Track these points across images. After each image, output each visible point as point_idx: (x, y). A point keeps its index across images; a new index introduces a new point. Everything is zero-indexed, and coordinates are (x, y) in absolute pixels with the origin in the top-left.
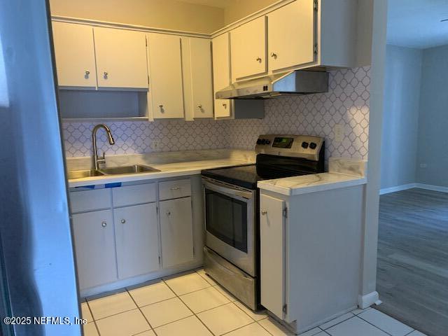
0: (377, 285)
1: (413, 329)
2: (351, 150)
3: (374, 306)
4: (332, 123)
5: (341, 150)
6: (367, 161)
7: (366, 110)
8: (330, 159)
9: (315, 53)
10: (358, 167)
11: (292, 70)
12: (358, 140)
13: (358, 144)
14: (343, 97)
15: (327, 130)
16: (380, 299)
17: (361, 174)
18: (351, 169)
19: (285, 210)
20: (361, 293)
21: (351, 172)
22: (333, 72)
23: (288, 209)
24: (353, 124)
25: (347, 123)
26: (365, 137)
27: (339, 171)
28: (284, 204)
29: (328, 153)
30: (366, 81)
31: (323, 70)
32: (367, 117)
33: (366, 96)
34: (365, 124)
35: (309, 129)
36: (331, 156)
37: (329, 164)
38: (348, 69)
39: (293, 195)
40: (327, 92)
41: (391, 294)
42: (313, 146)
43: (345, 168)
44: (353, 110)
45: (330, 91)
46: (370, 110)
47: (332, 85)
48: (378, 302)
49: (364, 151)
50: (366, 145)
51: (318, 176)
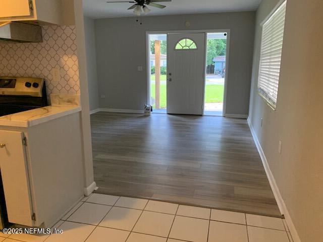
0: (94, 178)
1: (119, 197)
2: (68, 88)
3: (94, 192)
4: (49, 68)
5: (59, 87)
6: (80, 94)
7: (75, 58)
8: (51, 95)
9: (31, 9)
10: (74, 100)
11: (10, 21)
12: (71, 80)
13: (72, 82)
14: (56, 47)
15: (46, 73)
16: (97, 186)
17: (77, 104)
18: (69, 101)
19: (24, 139)
20: (86, 187)
21: (70, 103)
22: (45, 27)
23: (27, 138)
24: (66, 68)
25: (62, 68)
26: (76, 78)
27: (59, 104)
28: (23, 134)
29: (48, 91)
30: (73, 37)
31: (36, 24)
32: (77, 63)
33: (74, 47)
34: (76, 68)
35: (30, 72)
36: (51, 93)
37: (51, 99)
38: (58, 26)
39: (31, 126)
40: (42, 42)
41: (102, 181)
42: (36, 85)
43: (64, 101)
44: (65, 58)
45: (45, 42)
46: (78, 58)
47: (46, 37)
48: (96, 188)
49: (77, 88)
50: (78, 83)
51: (45, 109)
